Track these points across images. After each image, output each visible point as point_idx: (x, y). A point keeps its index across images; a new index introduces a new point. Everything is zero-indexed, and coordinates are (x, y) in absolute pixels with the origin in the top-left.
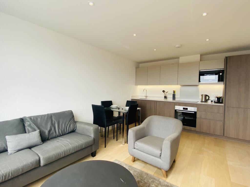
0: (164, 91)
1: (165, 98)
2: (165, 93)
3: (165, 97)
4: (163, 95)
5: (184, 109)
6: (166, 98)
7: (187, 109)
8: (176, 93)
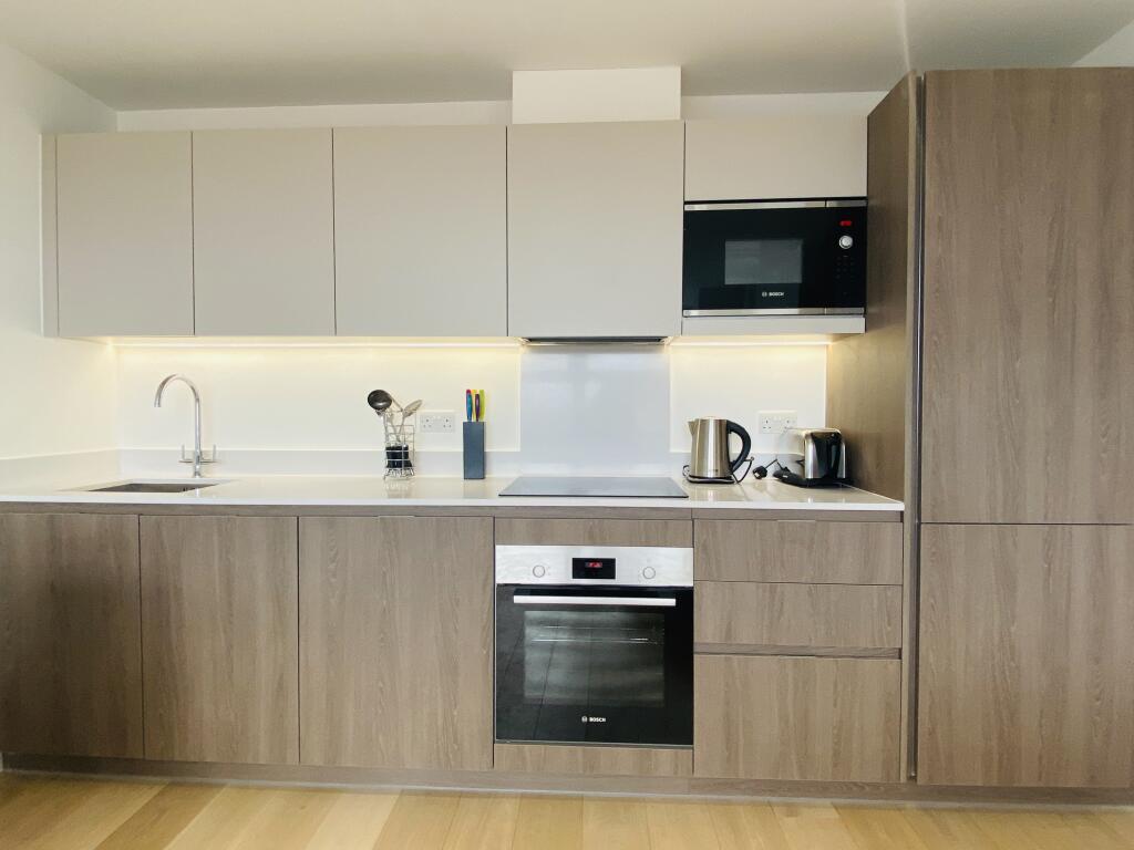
0: (378, 400)
1: (392, 465)
2: (390, 420)
3: (398, 458)
4: (374, 435)
5: (580, 567)
6: (408, 465)
7: (607, 568)
8: (488, 417)
